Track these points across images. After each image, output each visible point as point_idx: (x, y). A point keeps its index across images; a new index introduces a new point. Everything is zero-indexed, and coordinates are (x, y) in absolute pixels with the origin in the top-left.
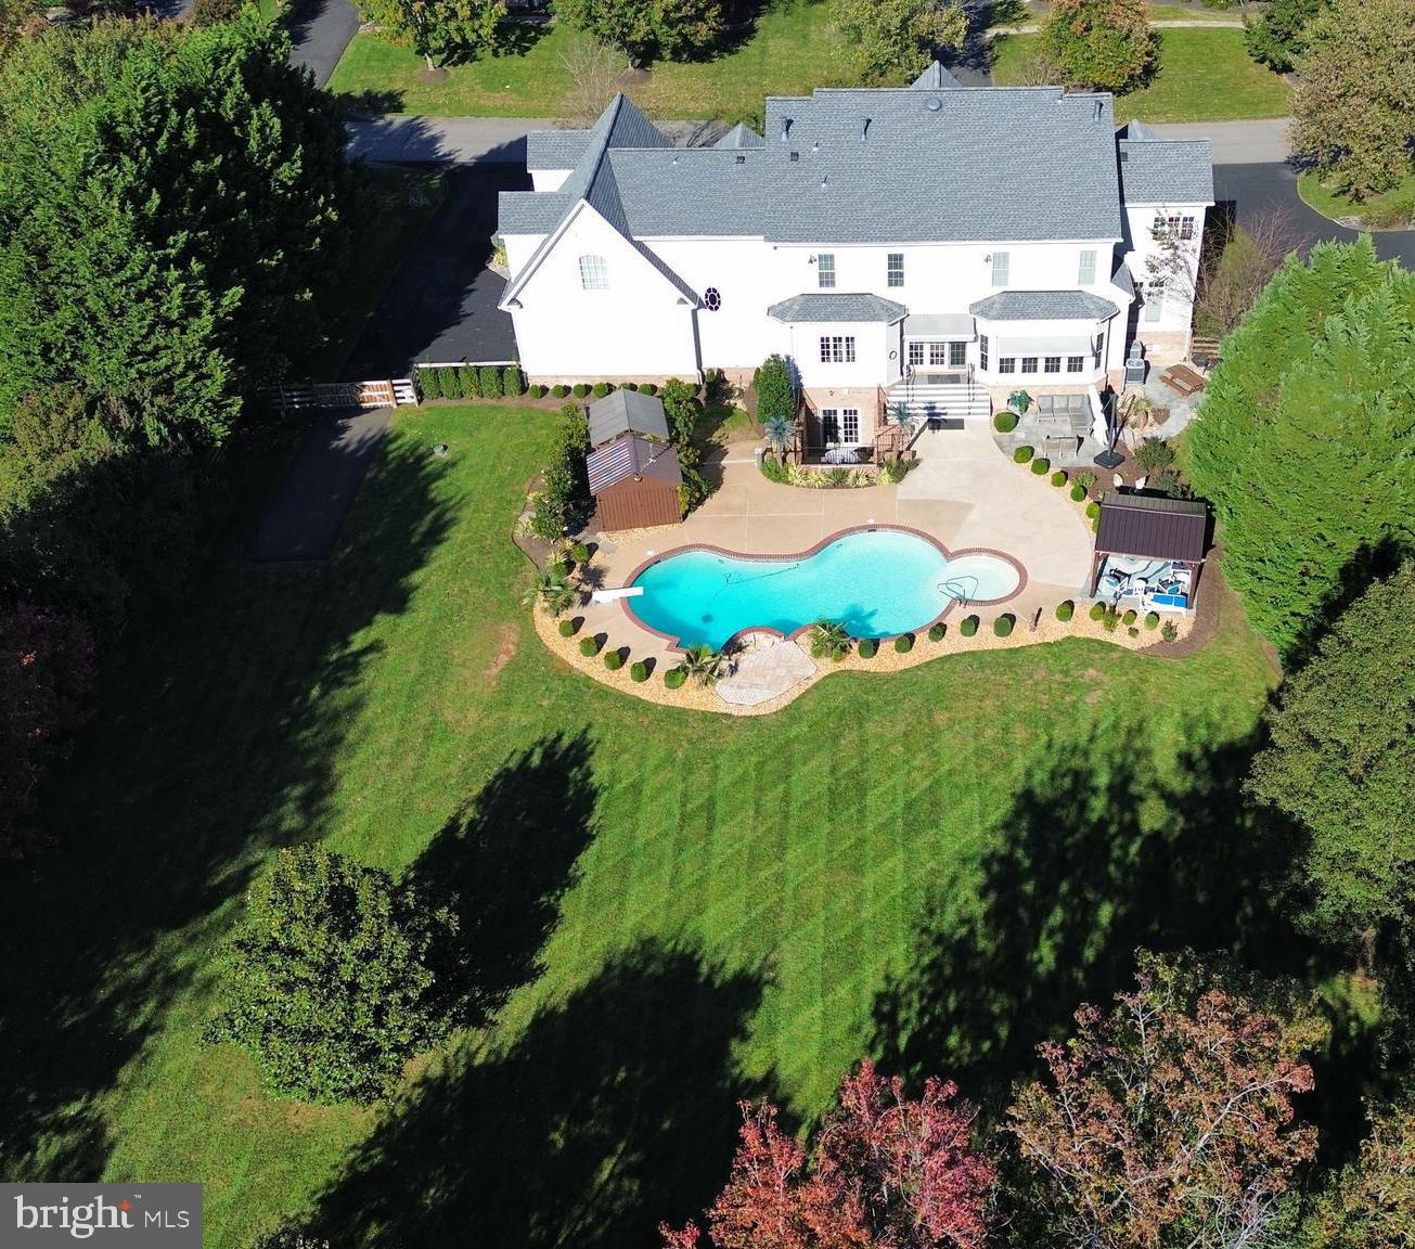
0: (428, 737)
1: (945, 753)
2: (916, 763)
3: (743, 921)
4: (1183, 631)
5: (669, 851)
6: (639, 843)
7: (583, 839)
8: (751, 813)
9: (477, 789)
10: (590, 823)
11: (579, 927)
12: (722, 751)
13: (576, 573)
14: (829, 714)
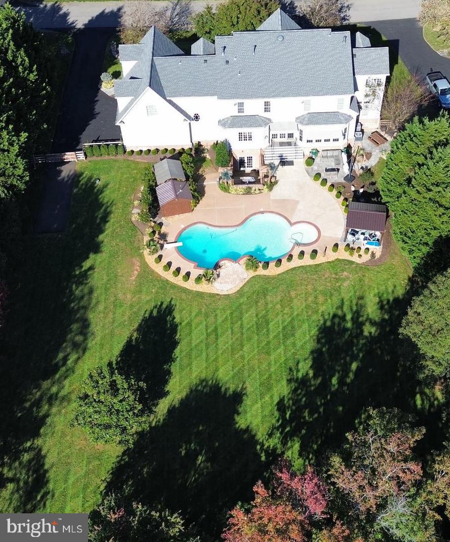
0: (115, 306)
1: (295, 307)
2: (285, 312)
3: (232, 373)
4: (378, 255)
5: (204, 348)
6: (193, 345)
7: (175, 344)
8: (230, 332)
9: (136, 325)
10: (177, 337)
11: (178, 377)
12: (217, 309)
13: (157, 235)
14: (253, 293)
